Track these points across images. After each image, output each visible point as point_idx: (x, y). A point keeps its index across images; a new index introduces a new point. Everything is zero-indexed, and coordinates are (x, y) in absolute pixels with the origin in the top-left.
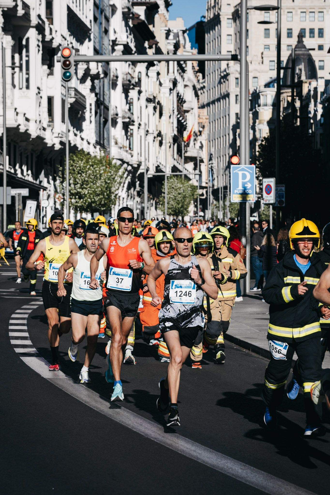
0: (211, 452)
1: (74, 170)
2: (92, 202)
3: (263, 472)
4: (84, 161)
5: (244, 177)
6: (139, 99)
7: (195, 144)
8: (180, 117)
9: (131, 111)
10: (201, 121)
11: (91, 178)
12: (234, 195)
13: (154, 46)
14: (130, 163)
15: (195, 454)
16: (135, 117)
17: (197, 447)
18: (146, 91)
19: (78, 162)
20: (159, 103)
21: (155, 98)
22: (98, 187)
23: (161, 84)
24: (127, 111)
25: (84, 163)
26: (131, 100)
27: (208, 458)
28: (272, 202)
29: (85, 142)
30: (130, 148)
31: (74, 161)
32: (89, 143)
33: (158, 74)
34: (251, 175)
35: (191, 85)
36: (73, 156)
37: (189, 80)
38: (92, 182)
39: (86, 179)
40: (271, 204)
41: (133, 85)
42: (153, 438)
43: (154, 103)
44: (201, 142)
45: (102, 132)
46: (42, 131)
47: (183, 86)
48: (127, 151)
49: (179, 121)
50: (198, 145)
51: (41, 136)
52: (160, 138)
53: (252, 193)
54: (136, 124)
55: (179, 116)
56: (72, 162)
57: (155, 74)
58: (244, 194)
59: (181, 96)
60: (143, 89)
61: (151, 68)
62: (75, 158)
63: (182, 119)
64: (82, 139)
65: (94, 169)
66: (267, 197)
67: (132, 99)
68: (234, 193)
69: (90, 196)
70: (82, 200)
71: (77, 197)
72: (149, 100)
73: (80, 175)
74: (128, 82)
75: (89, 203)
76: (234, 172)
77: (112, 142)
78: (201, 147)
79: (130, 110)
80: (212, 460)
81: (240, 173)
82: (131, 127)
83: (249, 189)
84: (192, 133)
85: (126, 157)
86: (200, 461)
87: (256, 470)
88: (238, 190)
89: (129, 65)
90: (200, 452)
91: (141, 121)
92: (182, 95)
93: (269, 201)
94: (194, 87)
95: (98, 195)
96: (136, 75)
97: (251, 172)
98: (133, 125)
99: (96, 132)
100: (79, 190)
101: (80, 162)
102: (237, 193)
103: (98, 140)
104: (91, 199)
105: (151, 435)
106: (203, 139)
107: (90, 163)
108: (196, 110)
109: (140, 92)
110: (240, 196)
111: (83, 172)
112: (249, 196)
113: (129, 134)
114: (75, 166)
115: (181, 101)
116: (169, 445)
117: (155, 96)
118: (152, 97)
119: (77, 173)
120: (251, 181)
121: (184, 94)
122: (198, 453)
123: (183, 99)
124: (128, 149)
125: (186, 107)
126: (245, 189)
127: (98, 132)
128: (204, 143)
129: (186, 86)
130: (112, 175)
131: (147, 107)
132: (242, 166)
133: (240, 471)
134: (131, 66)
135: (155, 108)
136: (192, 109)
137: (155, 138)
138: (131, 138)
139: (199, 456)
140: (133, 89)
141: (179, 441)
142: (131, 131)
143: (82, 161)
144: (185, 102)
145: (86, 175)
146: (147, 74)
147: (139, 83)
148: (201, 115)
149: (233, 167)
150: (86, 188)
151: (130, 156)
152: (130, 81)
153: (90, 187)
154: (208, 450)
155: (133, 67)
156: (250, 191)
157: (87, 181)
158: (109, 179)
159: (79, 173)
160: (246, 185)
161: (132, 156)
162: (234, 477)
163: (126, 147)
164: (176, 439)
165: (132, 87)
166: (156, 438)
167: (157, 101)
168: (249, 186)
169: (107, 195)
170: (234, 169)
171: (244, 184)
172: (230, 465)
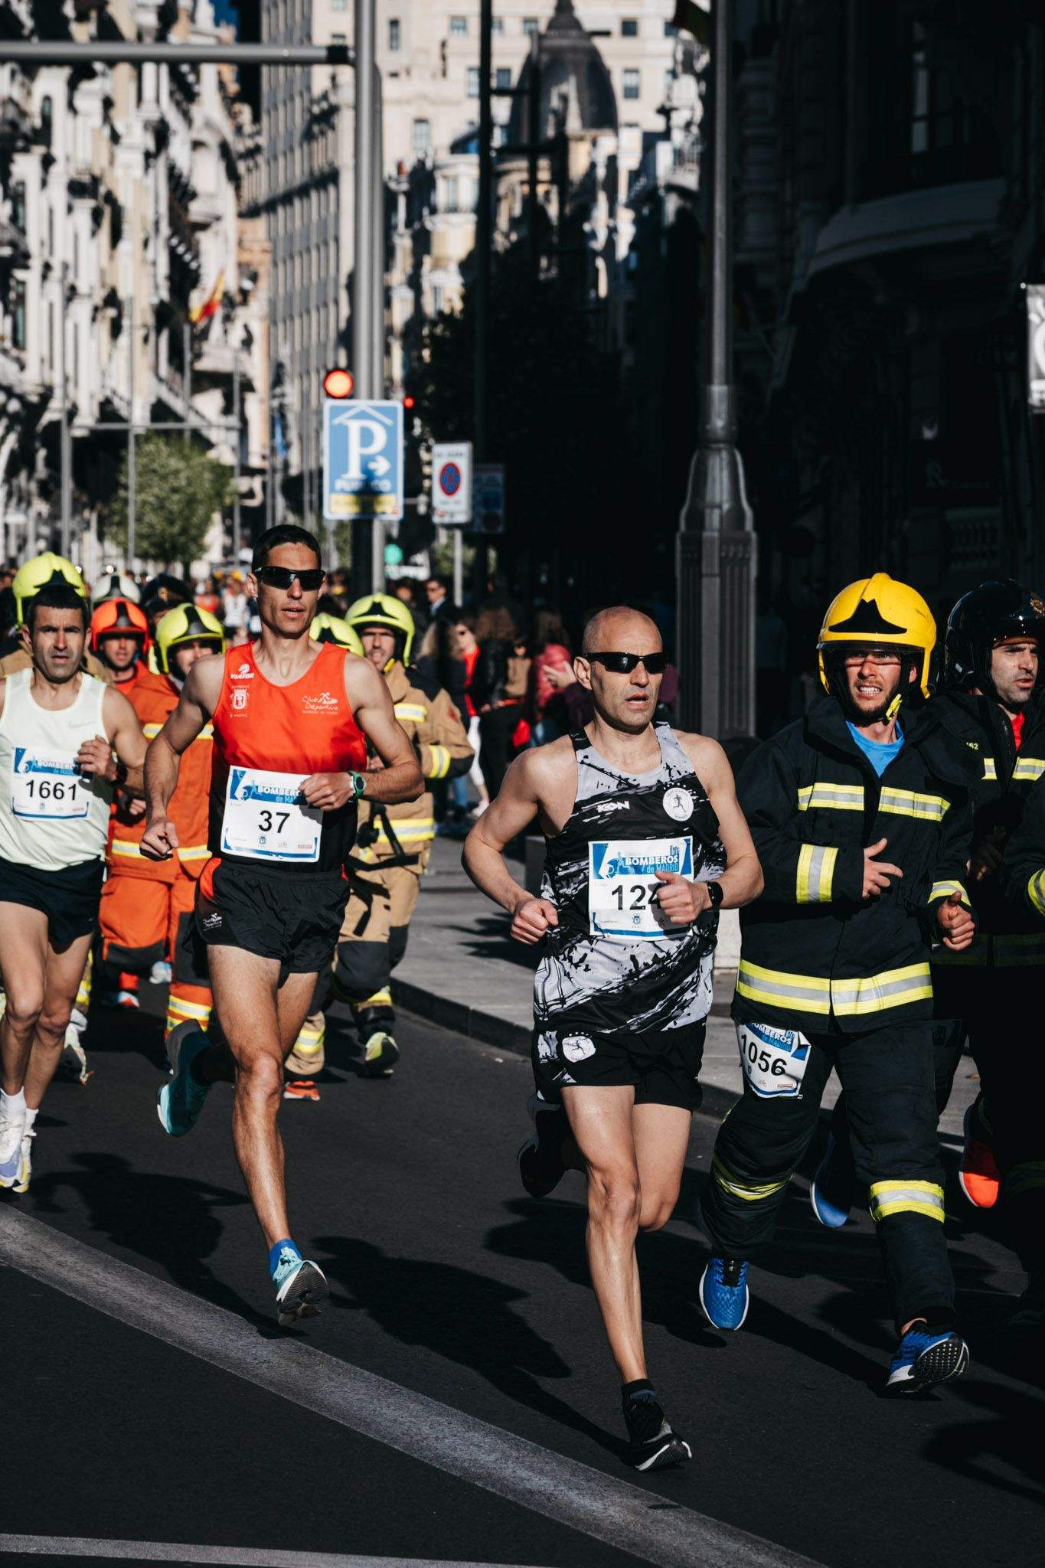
0: (207, 1310)
3: (366, 1373)
5: (367, 437)
6: (44, 183)
7: (226, 332)
8: (180, 243)
9: (21, 223)
10: (246, 257)
12: (335, 497)
13: (93, 14)
14: (18, 390)
15: (156, 1317)
16: (33, 242)
17: (164, 1297)
18: (68, 159)
20: (110, 198)
21: (96, 181)
23: (115, 138)
24: (5, 220)
26: (20, 188)
27: (196, 1329)
28: (462, 518)
30: (16, 343)
33: (108, 103)
34: (390, 431)
35: (212, 141)
37: (209, 125)
40: (458, 526)
41: (25, 137)
42: (26, 1268)
43: (94, 194)
44: (246, 327)
47: (188, 146)
48: (5, 351)
49: (175, 259)
50: (237, 334)
52: (111, 312)
53: (393, 491)
54: (36, 264)
55: (174, 241)
57: (96, 106)
58: (367, 494)
59: (180, 176)
60: (57, 150)
61: (85, 86)
63: (186, 251)
66: (446, 503)
67: (22, 184)
68: (332, 490)
72: (77, 189)
74: (7, 129)
76: (336, 421)
78: (248, 342)
79: (14, 218)
80: (210, 1336)
81: (355, 428)
82: (19, 274)
83: (380, 478)
84: (219, 296)
85: (4, 370)
86: (169, 1341)
87: (347, 1366)
88: (349, 480)
89: (13, 74)
90: (172, 1311)
91: (51, 253)
92: (185, 172)
93: (452, 515)
94: (225, 149)
96: (34, 106)
97: (389, 422)
98: (26, 267)
102: (343, 491)
105: (20, 1257)
106: (253, 316)
108: (230, 224)
109: (47, 161)
110: (350, 498)
112: (384, 498)
113: (12, 295)
115: (180, 191)
116: (76, 1290)
117: (97, 172)
118: (86, 179)
120: (388, 452)
121: (191, 171)
122: (168, 1314)
123: (187, 185)
124: (8, 344)
125: (197, 210)
126: (369, 476)
128: (258, 330)
129: (197, 145)
131: (70, 209)
132: (361, 404)
133: (295, 1371)
134: (19, 77)
135: (96, 216)
136: (218, 218)
137: (96, 309)
138: (20, 312)
139: (168, 1325)
140: (26, 150)
141: (110, 1277)
142: (20, 289)
144: (194, 195)
146: (71, 107)
147: (43, 135)
148: (248, 237)
149: (332, 408)
151: (14, 367)
152: (14, 125)
154: (200, 1304)
155: (27, 81)
156: (384, 485)
160: (372, 466)
161: (22, 367)
162: (272, 1389)
163: (3, 339)
164: (99, 1270)
165: (20, 144)
166: (34, 1269)
167: (102, 190)
168: (381, 466)
170: (336, 412)
171: (365, 461)
172: (265, 1353)
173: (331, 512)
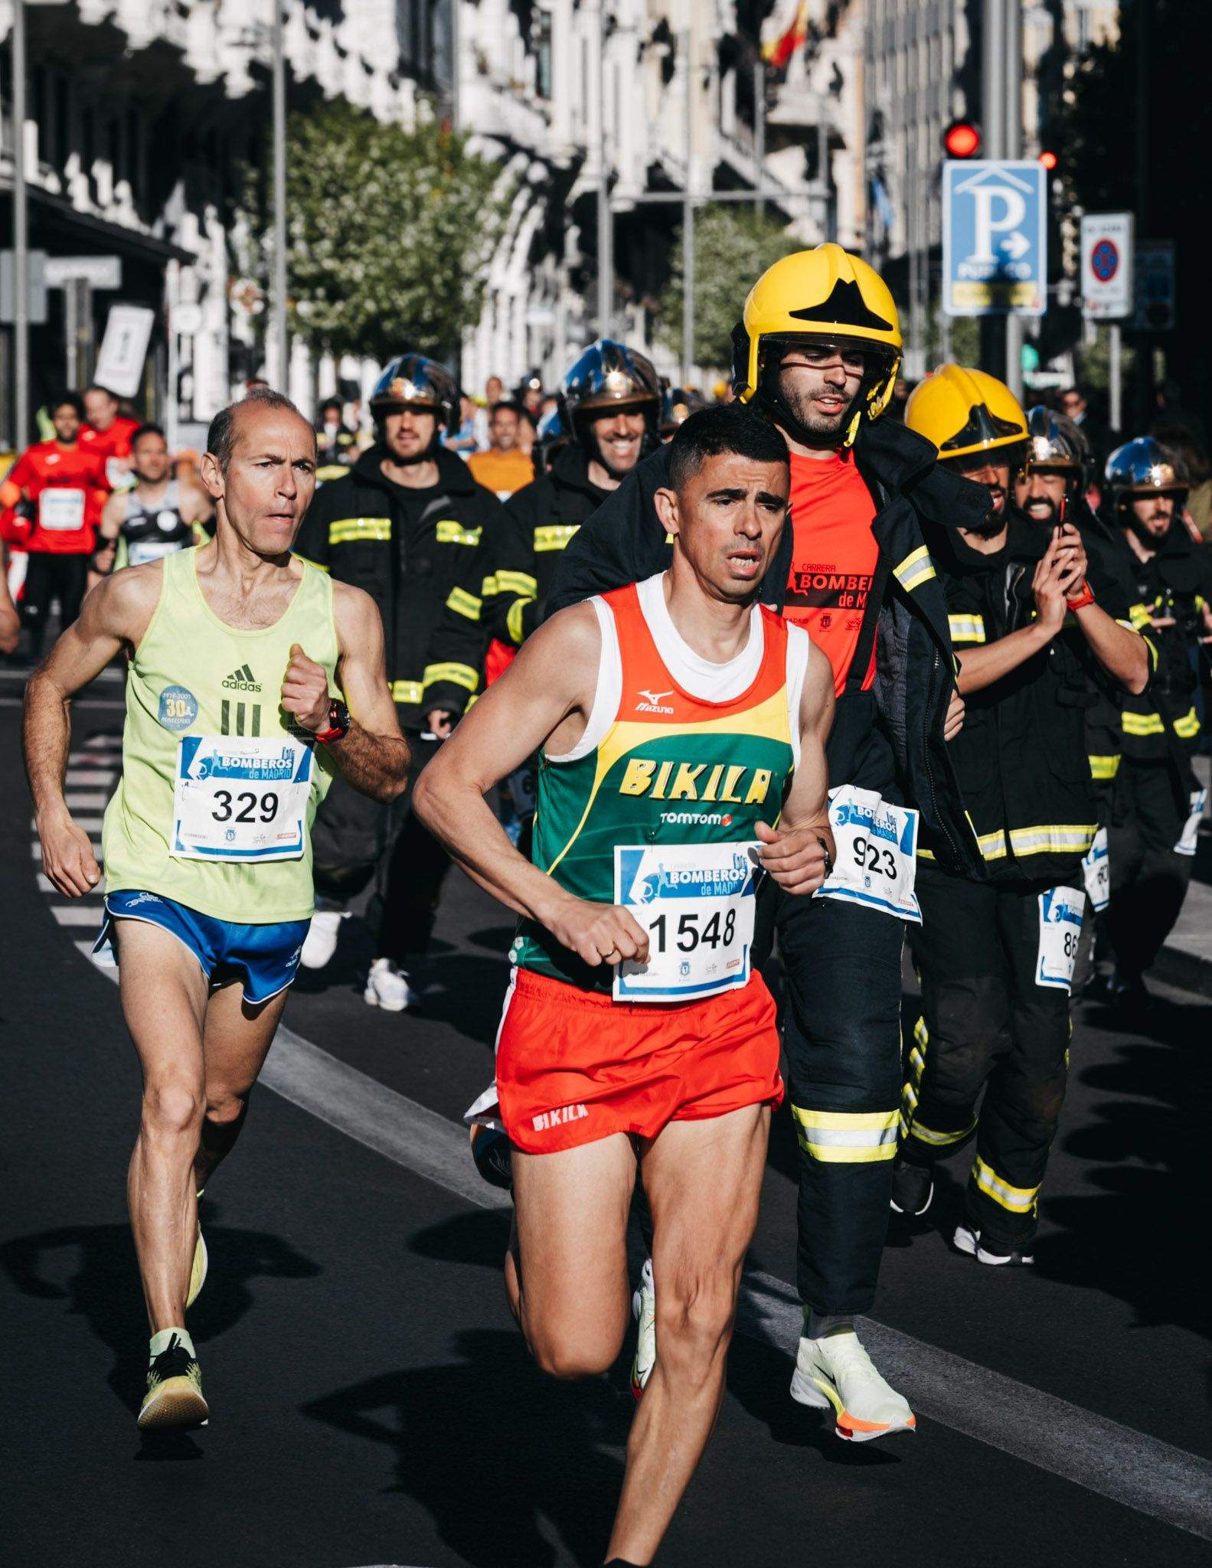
1: (306, 182)
2: (383, 315)
3: (1032, 1390)
4: (349, 143)
5: (999, 209)
7: (808, 73)
11: (379, 216)
12: (959, 287)
14: (542, 152)
19: (323, 145)
22: (404, 253)
25: (349, 154)
28: (1120, 310)
29: (352, 66)
30: (540, 91)
31: (306, 143)
32: (369, 70)
34: (1030, 200)
36: (300, 124)
38: (381, 231)
39: (359, 218)
40: (1115, 322)
44: (835, 67)
45: (422, 23)
46: (176, 20)
48: (526, 103)
50: (823, 75)
51: (174, 38)
52: (662, 50)
53: (1033, 277)
56: (297, 147)
58: (1002, 283)
62: (311, 132)
64: (342, 53)
65: (392, 176)
66: (1097, 291)
68: (955, 277)
69: (372, 289)
70: (340, 306)
71: (320, 292)
73: (328, 203)
75: (369, 316)
76: (961, 188)
77: (466, 66)
78: (837, 86)
81: (983, 197)
83: (1017, 261)
84: (802, 28)
85: (524, 126)
87: (1006, 1380)
88: (977, 265)
93: (1107, 306)
95: (407, 285)
97: (1028, 188)
99: (398, 24)
100: (329, 264)
101: (331, 148)
102: (968, 278)
103: (408, 56)
104: (378, 301)
106: (844, 51)
107: (375, 153)
110: (980, 288)
111: (345, 190)
112: (1022, 287)
113: (535, 30)
114: (314, 167)
119: (317, 190)
120: (1026, 228)
124: (530, 92)
126: (1003, 258)
127: (406, 22)
128: (850, 68)
130: (462, 204)
132: (992, 165)
133: (941, 1386)
137: (642, 46)
138: (545, 51)
142: (545, 21)
143: (339, 140)
145: (357, 200)
149: (956, 171)
150: (356, 257)
151: (537, 123)
153: (375, 253)
156: (1022, 270)
157: (361, 228)
158: (451, 219)
159: (326, 194)
160: (1006, 245)
161: (548, 122)
163: (523, 86)
168: (1018, 246)
169: (446, 284)
170: (959, 177)
171: (998, 239)
172: (902, 1364)
173: (953, 305)
